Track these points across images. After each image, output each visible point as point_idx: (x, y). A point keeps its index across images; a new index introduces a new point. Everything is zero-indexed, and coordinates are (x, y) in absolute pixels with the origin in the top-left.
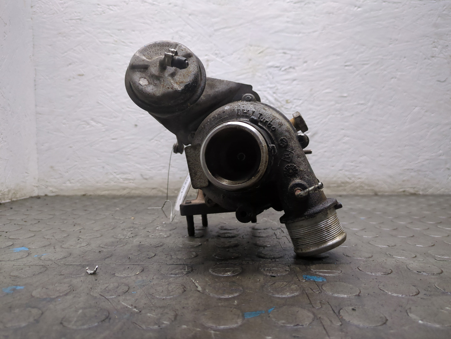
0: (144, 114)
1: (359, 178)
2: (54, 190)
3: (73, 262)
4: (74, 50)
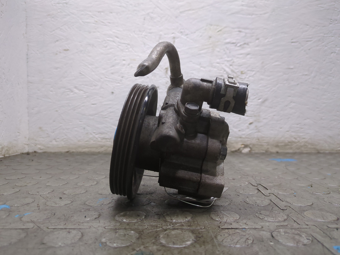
0: (119, 83)
1: (304, 138)
2: (42, 147)
3: (57, 225)
4: (61, 29)
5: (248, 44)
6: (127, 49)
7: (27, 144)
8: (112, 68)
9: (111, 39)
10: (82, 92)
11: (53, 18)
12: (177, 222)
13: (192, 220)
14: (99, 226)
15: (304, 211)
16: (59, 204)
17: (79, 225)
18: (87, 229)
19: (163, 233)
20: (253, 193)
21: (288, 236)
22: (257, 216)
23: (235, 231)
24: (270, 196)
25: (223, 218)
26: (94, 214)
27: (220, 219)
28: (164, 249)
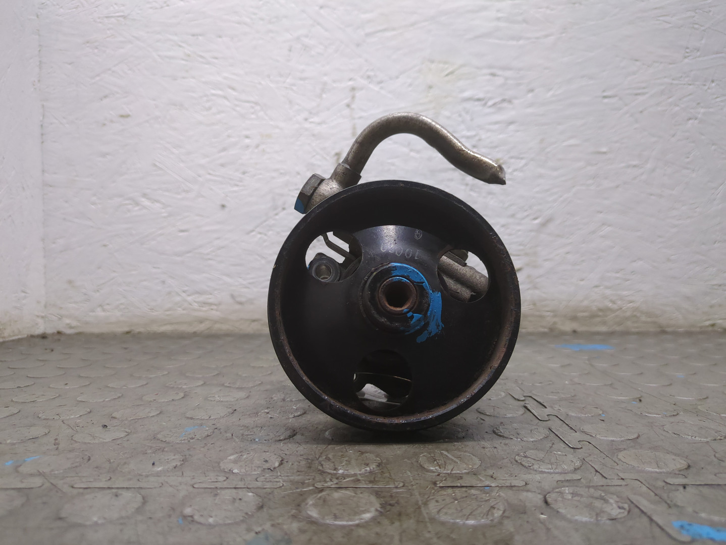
0: (237, 185)
1: (631, 302)
2: (74, 323)
3: (92, 480)
4: (113, 72)
5: (510, 101)
6: (253, 113)
7: (43, 317)
8: (223, 154)
9: (220, 92)
10: (158, 205)
11: (97, 48)
12: (347, 475)
13: (378, 470)
14: (181, 484)
15: (620, 450)
16: (100, 438)
17: (139, 480)
18: (155, 488)
19: (316, 497)
20: (515, 415)
21: (579, 501)
22: (517, 461)
23: (469, 491)
24: (549, 420)
25: (445, 465)
26: (174, 457)
27: (437, 468)
28: (314, 528)
